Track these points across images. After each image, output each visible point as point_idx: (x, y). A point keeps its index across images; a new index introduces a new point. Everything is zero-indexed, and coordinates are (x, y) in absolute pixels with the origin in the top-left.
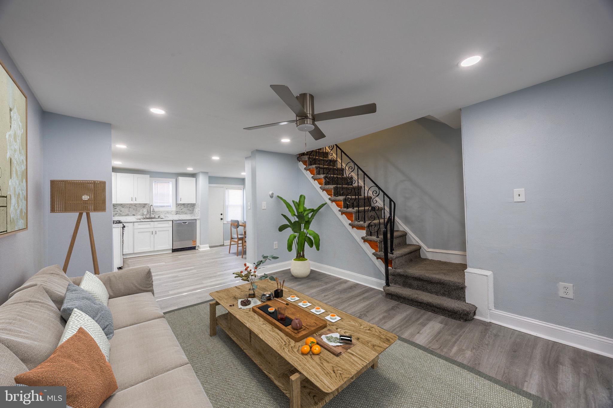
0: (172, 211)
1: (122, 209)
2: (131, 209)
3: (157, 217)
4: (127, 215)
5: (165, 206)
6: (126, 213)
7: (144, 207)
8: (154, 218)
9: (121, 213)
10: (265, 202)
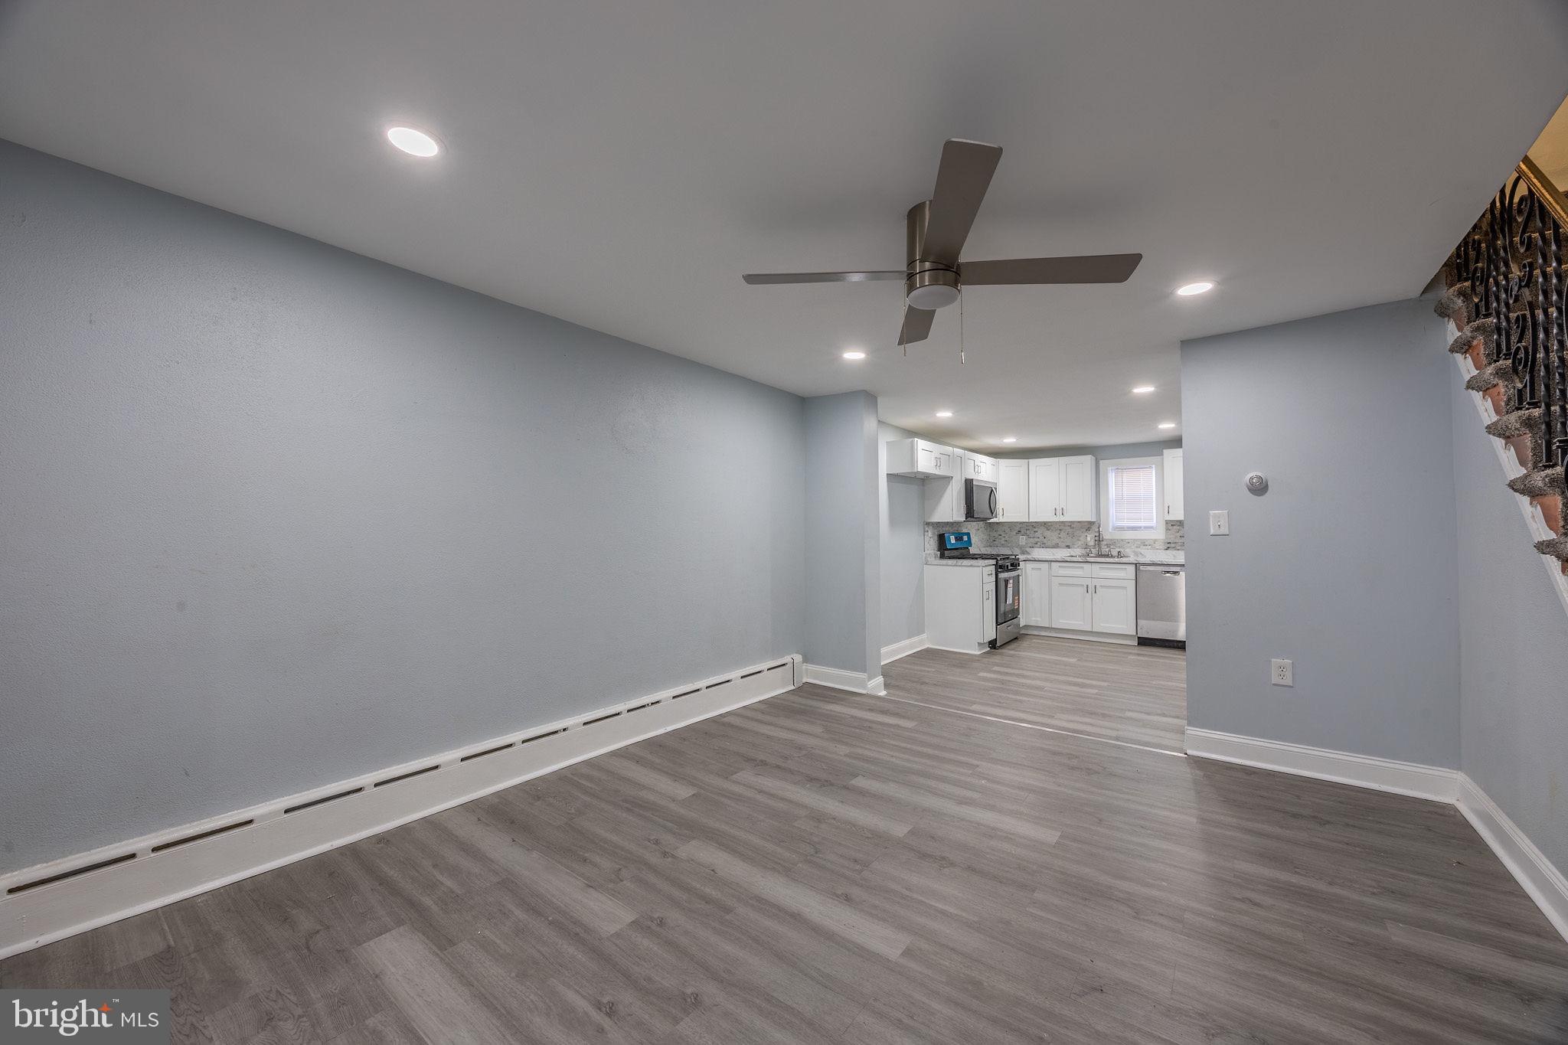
0: (1155, 541)
1: (1048, 533)
2: (1063, 534)
3: (1115, 553)
4: (1056, 546)
5: (1141, 527)
6: (1054, 542)
7: (1088, 529)
8: (1107, 556)
9: (1045, 541)
10: (1226, 511)
